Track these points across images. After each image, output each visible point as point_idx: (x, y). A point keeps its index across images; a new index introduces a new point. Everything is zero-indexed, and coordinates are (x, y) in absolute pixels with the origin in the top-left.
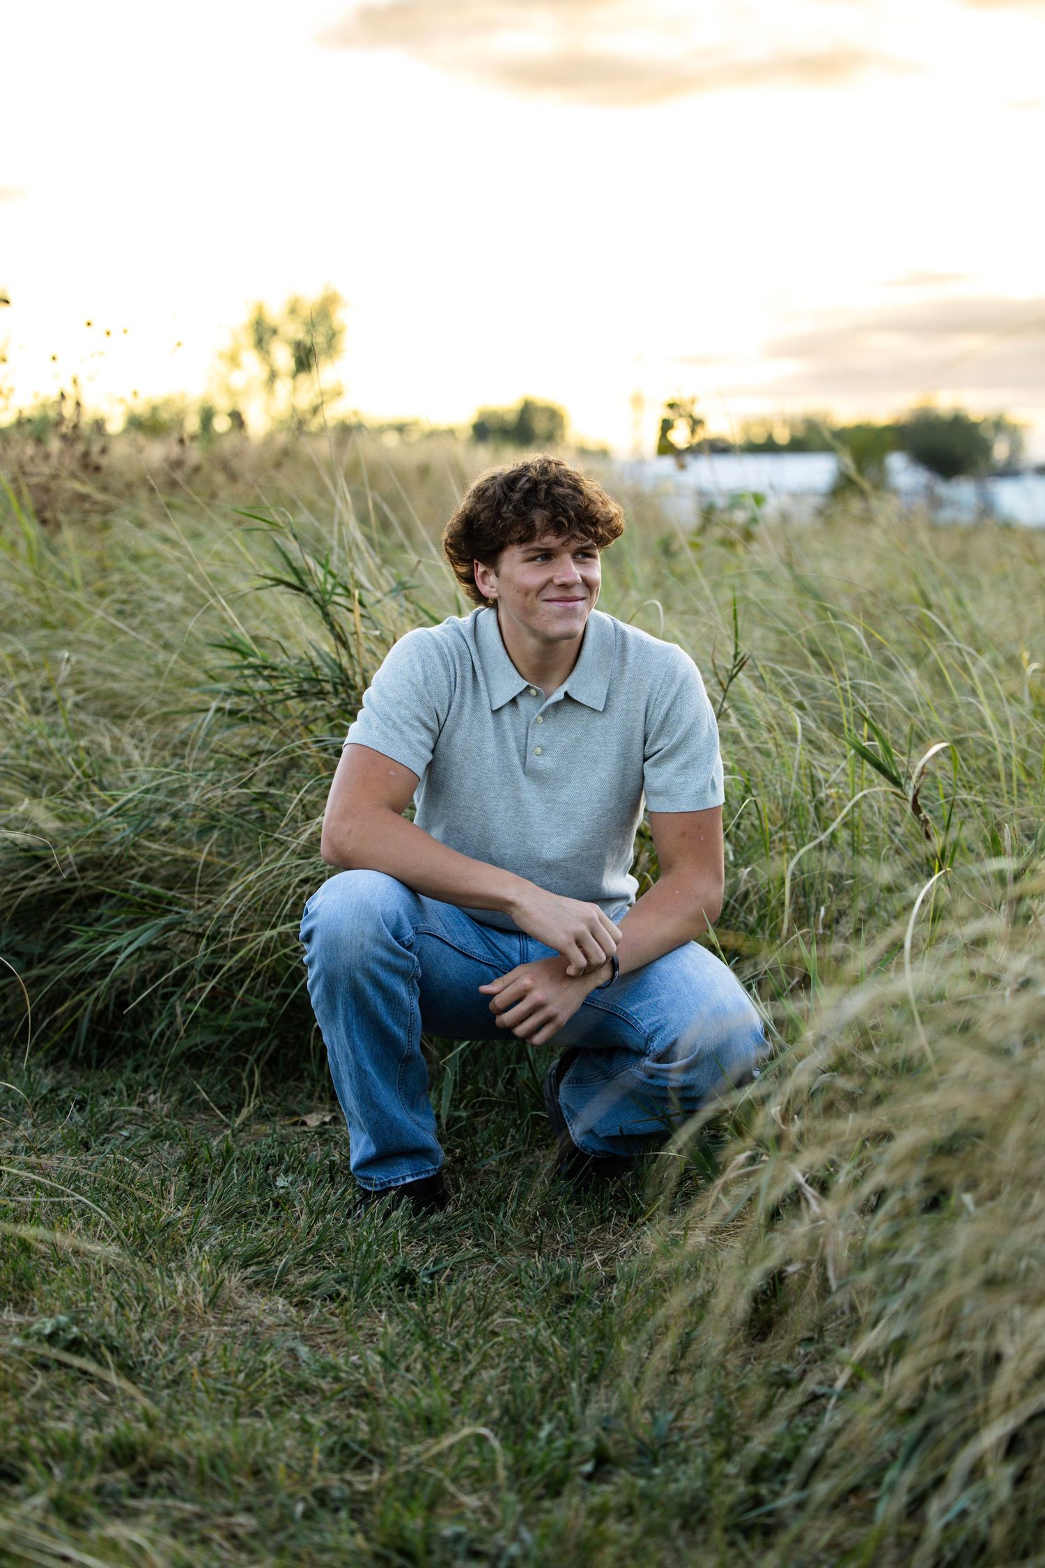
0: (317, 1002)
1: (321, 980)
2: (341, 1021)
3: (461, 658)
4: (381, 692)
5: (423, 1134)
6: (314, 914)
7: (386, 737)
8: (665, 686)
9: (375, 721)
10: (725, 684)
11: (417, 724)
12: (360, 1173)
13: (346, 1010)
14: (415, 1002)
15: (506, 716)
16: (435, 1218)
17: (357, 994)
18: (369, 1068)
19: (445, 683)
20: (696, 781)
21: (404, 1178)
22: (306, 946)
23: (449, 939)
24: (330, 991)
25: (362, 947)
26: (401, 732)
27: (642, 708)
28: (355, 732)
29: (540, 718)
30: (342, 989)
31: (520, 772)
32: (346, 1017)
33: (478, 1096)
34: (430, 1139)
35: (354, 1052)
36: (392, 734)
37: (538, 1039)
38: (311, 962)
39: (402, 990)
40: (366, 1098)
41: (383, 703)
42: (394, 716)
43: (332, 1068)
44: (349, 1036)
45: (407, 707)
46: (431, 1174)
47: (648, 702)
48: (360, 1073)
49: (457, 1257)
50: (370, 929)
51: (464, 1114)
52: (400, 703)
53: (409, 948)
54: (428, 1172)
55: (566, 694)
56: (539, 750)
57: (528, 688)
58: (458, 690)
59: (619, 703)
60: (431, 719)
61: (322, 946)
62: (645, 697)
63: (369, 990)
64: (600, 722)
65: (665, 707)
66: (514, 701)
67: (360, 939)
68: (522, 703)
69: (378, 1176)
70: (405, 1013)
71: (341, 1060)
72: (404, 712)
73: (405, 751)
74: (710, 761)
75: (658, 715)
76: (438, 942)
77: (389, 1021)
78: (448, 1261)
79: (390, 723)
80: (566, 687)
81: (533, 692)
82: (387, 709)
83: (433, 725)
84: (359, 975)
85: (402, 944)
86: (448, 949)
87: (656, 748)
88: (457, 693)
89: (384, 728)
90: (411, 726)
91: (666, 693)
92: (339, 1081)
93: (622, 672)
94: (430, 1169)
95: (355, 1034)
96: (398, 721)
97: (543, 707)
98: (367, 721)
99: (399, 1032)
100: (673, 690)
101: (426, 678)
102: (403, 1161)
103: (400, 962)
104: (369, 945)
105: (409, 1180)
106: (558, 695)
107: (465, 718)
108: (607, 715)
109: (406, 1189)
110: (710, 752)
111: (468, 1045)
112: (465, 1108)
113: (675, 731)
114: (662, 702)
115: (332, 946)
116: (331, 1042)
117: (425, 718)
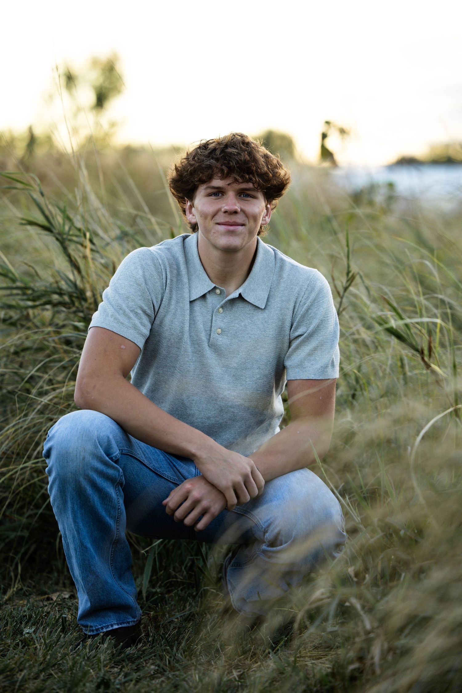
0: (54, 500)
1: (57, 483)
2: (70, 512)
3: (171, 267)
4: (116, 290)
5: (126, 595)
6: (53, 437)
7: (119, 322)
8: (307, 292)
9: (111, 311)
10: (341, 293)
11: (140, 312)
12: (82, 622)
13: (73, 504)
14: (121, 502)
15: (198, 306)
16: (129, 651)
17: (80, 493)
18: (89, 545)
19: (158, 284)
20: (321, 360)
21: (112, 626)
22: (47, 461)
23: (146, 462)
24: (62, 491)
25: (84, 459)
26: (129, 318)
27: (291, 307)
28: (97, 319)
29: (221, 309)
30: (70, 489)
31: (205, 345)
32: (73, 508)
33: (169, 578)
34: (131, 600)
35: (79, 533)
36: (122, 318)
37: (201, 525)
38: (50, 472)
39: (111, 491)
40: (86, 567)
41: (117, 298)
42: (124, 306)
43: (65, 547)
44: (75, 522)
45: (133, 301)
46: (131, 624)
47: (296, 303)
48: (82, 548)
49: (141, 673)
50: (89, 447)
51: (159, 590)
52: (128, 298)
53: (116, 462)
54: (128, 623)
55: (240, 295)
56: (219, 330)
57: (215, 288)
58: (167, 288)
59: (276, 304)
60: (149, 308)
61: (57, 459)
62: (293, 299)
63: (89, 490)
64: (261, 316)
65: (305, 307)
66: (204, 297)
67: (82, 454)
68: (210, 298)
69: (93, 623)
70: (114, 508)
71: (70, 540)
72: (131, 304)
73: (131, 331)
74: (332, 347)
75: (301, 311)
76: (138, 463)
77: (103, 513)
78: (135, 675)
79: (121, 312)
80: (240, 290)
81: (218, 291)
82: (120, 302)
83: (150, 312)
84: (81, 479)
85: (111, 459)
86: (145, 469)
87: (297, 334)
88: (167, 291)
89: (118, 316)
90: (136, 314)
91: (308, 297)
92: (70, 558)
93: (279, 283)
94: (131, 621)
95: (79, 520)
96: (127, 310)
97: (224, 301)
98: (105, 311)
99: (111, 522)
100: (313, 295)
101: (145, 280)
102: (111, 614)
103: (110, 472)
104: (89, 458)
105: (116, 627)
106: (235, 295)
107: (172, 307)
108: (266, 311)
109: (113, 632)
110: (333, 341)
111: (162, 542)
112: (160, 587)
113: (311, 323)
114: (305, 304)
115: (64, 458)
116: (64, 529)
117: (146, 308)
